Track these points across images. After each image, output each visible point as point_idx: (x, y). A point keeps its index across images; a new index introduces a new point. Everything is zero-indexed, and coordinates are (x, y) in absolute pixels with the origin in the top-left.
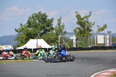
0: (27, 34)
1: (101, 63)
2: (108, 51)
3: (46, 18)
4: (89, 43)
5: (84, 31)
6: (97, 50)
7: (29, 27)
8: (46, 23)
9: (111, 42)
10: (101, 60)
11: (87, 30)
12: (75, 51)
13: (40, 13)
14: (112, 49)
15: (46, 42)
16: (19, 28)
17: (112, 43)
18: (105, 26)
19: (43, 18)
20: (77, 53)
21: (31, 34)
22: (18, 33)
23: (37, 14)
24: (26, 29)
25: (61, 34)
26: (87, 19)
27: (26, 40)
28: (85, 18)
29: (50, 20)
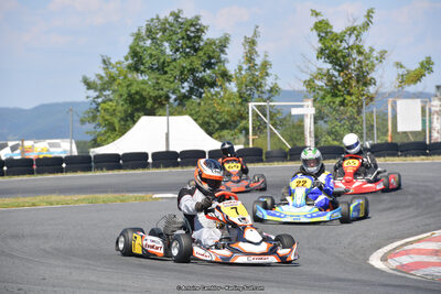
0: (130, 95)
1: (409, 207)
2: (437, 159)
3: (199, 37)
4: (365, 131)
5: (346, 83)
6: (397, 158)
7: (137, 70)
8: (201, 53)
10: (411, 194)
11: (358, 82)
13: (176, 16)
15: (201, 126)
16: (97, 75)
18: (427, 66)
19: (188, 35)
21: (143, 99)
22: (97, 93)
23: (166, 19)
24: (125, 77)
25: (256, 96)
26: (357, 37)
27: (124, 119)
28: (350, 35)
29: (214, 43)
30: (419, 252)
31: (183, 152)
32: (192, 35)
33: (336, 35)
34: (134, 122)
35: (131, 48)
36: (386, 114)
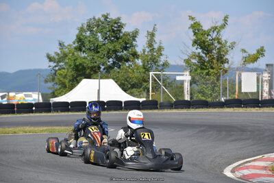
0: (75, 65)
1: (248, 139)
2: (266, 110)
3: (120, 31)
4: (221, 91)
5: (211, 61)
6: (241, 109)
7: (80, 50)
8: (120, 41)
10: (250, 131)
11: (218, 61)
12: (189, 108)
13: (106, 17)
15: (120, 86)
16: (56, 53)
18: (261, 52)
19: (113, 29)
20: (193, 114)
21: (84, 68)
22: (55, 64)
23: (99, 19)
24: (73, 54)
25: (154, 68)
26: (218, 33)
27: (72, 81)
28: (213, 31)
29: (129, 34)
30: (255, 167)
31: (107, 102)
32: (115, 29)
33: (205, 31)
34: (78, 83)
35: (77, 36)
36: (235, 81)
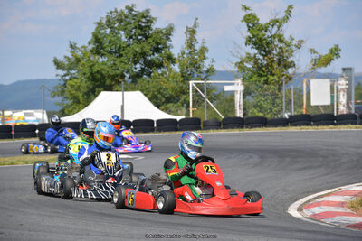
0: (92, 74)
1: (320, 167)
2: (343, 128)
3: (149, 27)
4: (284, 105)
5: (270, 65)
6: (310, 127)
7: (98, 53)
8: (150, 40)
9: (353, 101)
11: (279, 64)
12: (242, 127)
14: (356, 124)
15: (150, 99)
16: (65, 57)
17: (356, 104)
18: (335, 52)
19: (140, 25)
20: (248, 135)
21: (103, 77)
22: (65, 72)
23: (122, 11)
24: (89, 59)
25: (196, 75)
26: (279, 27)
27: (87, 94)
28: (273, 26)
29: (161, 32)
30: (328, 204)
31: (135, 121)
32: (143, 25)
33: (262, 26)
34: (96, 96)
35: (94, 34)
36: (302, 91)
